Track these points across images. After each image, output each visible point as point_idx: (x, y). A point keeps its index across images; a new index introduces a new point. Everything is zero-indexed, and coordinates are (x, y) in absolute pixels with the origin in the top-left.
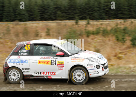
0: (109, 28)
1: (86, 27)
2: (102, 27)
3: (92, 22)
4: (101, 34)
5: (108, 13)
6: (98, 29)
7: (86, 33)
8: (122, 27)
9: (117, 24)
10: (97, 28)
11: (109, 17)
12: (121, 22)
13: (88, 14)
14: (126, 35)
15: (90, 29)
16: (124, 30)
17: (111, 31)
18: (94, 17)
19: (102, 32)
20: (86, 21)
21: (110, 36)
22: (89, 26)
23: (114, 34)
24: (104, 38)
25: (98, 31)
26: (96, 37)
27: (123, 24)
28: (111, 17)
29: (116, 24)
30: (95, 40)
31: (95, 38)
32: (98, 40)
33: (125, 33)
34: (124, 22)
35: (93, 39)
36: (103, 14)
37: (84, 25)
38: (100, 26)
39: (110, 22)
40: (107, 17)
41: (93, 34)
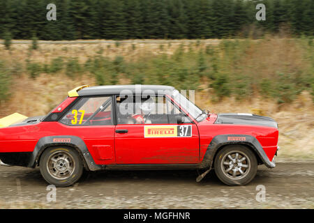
0: (83, 59)
1: (29, 55)
2: (67, 55)
3: (43, 44)
4: (63, 71)
5: (79, 24)
6: (56, 60)
7: (29, 69)
8: (112, 56)
9: (101, 51)
10: (56, 57)
11: (83, 33)
12: (109, 47)
13: (35, 25)
14: (120, 75)
15: (39, 59)
16: (116, 63)
17: (86, 65)
18: (48, 32)
19: (65, 66)
20: (29, 42)
21: (84, 76)
22: (36, 53)
23: (92, 72)
24: (70, 81)
25: (56, 65)
26: (53, 78)
27: (114, 51)
28: (88, 34)
29: (98, 50)
30: (50, 85)
31: (50, 81)
32: (58, 85)
33: (118, 70)
34: (117, 45)
35: (45, 83)
36: (69, 27)
37: (26, 51)
38: (63, 54)
39: (85, 45)
40: (79, 33)
41: (46, 70)
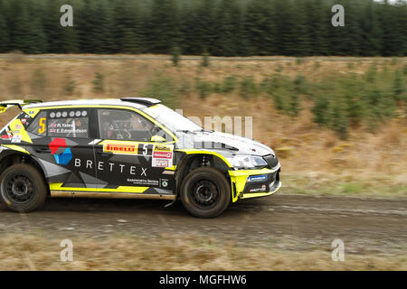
0: (258, 78)
1: (199, 73)
2: (242, 73)
3: (214, 61)
4: (237, 91)
5: (256, 39)
6: (229, 78)
7: (198, 88)
8: (292, 75)
9: (280, 69)
10: (229, 75)
11: (261, 48)
12: (289, 64)
13: (206, 40)
14: (302, 96)
15: (210, 77)
16: (297, 82)
17: (263, 85)
18: (221, 48)
19: (239, 86)
20: (199, 57)
21: (260, 97)
22: (207, 70)
23: (270, 93)
24: (244, 103)
25: (228, 84)
26: (225, 98)
27: (295, 69)
28: (266, 50)
29: (276, 68)
30: (222, 106)
31: (221, 102)
32: (231, 106)
33: (298, 91)
34: (299, 62)
35: (216, 104)
36: (245, 42)
37: (195, 69)
38: (236, 72)
39: (261, 62)
40: (254, 48)
41: (217, 90)
